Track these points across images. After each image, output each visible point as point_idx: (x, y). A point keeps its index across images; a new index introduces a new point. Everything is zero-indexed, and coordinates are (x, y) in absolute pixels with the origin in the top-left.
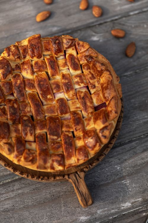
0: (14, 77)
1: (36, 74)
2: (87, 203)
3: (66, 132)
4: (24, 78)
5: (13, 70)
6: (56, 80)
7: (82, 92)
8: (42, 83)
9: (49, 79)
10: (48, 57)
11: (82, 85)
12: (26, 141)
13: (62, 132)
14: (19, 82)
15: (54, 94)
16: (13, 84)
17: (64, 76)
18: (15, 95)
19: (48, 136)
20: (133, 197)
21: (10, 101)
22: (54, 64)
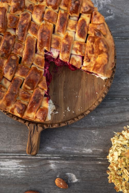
0: (24, 15)
1: (44, 22)
3: (41, 88)
4: (32, 20)
5: (25, 8)
6: (59, 37)
7: (75, 61)
8: (44, 33)
9: (54, 32)
10: (63, 12)
11: (79, 53)
12: (4, 77)
13: (38, 87)
14: (25, 22)
15: (51, 48)
16: (20, 20)
17: (67, 37)
18: (17, 31)
19: (24, 84)
21: (9, 34)
22: (64, 22)
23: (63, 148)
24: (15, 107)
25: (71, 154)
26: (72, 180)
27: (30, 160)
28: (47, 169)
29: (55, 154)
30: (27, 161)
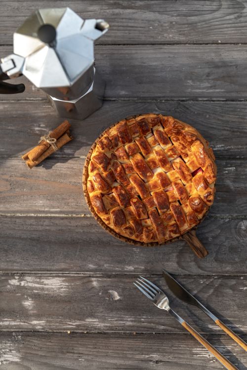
23: (105, 265)
25: (113, 271)
26: (114, 298)
27: (73, 278)
28: (90, 287)
29: (97, 272)
30: (70, 278)
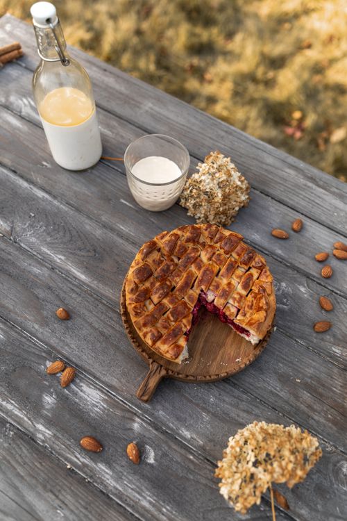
0: (194, 249)
1: (211, 262)
2: (142, 395)
4: (200, 256)
5: (198, 243)
6: (221, 281)
7: (230, 311)
8: (208, 272)
9: (217, 275)
10: (233, 260)
11: (236, 304)
12: (150, 298)
13: (181, 321)
14: (193, 255)
15: (209, 289)
16: (188, 252)
17: (229, 284)
18: (180, 261)
19: (169, 312)
20: (198, 433)
21: (172, 260)
22: (232, 268)
24: (151, 331)
